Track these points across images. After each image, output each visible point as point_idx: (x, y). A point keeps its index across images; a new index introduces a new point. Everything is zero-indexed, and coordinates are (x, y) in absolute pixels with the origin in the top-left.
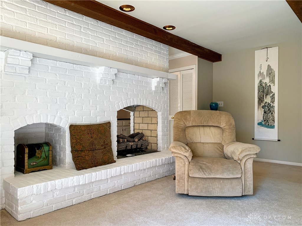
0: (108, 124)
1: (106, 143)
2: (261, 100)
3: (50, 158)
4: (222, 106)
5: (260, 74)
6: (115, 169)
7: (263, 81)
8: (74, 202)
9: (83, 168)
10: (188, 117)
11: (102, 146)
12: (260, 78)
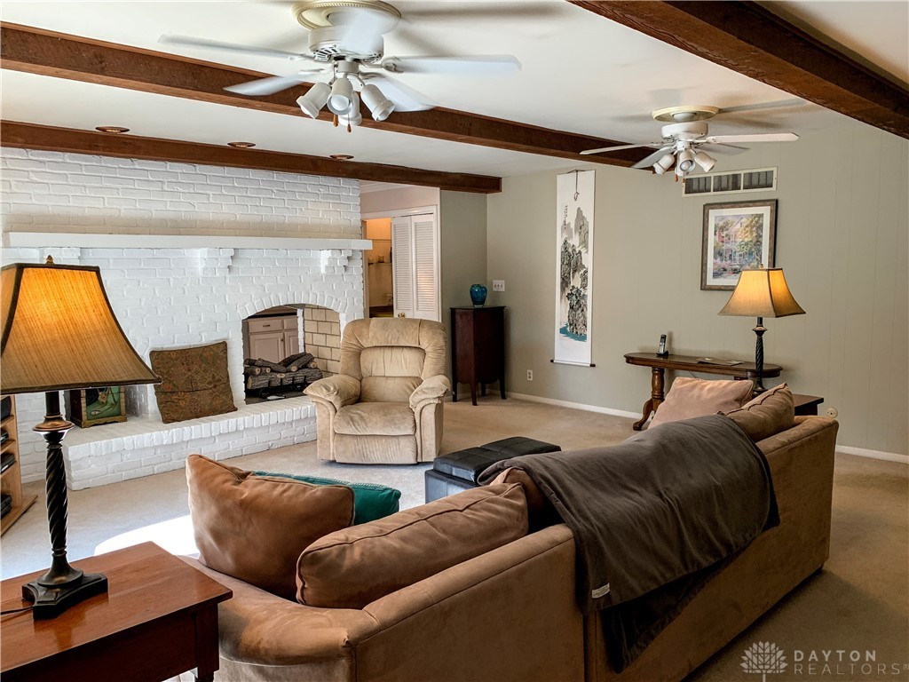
0: (222, 347)
1: (217, 378)
2: (565, 282)
3: (123, 405)
4: (503, 289)
5: (566, 226)
6: (226, 421)
7: (568, 242)
8: (156, 469)
9: (174, 421)
10: (365, 331)
11: (210, 383)
12: (565, 236)
